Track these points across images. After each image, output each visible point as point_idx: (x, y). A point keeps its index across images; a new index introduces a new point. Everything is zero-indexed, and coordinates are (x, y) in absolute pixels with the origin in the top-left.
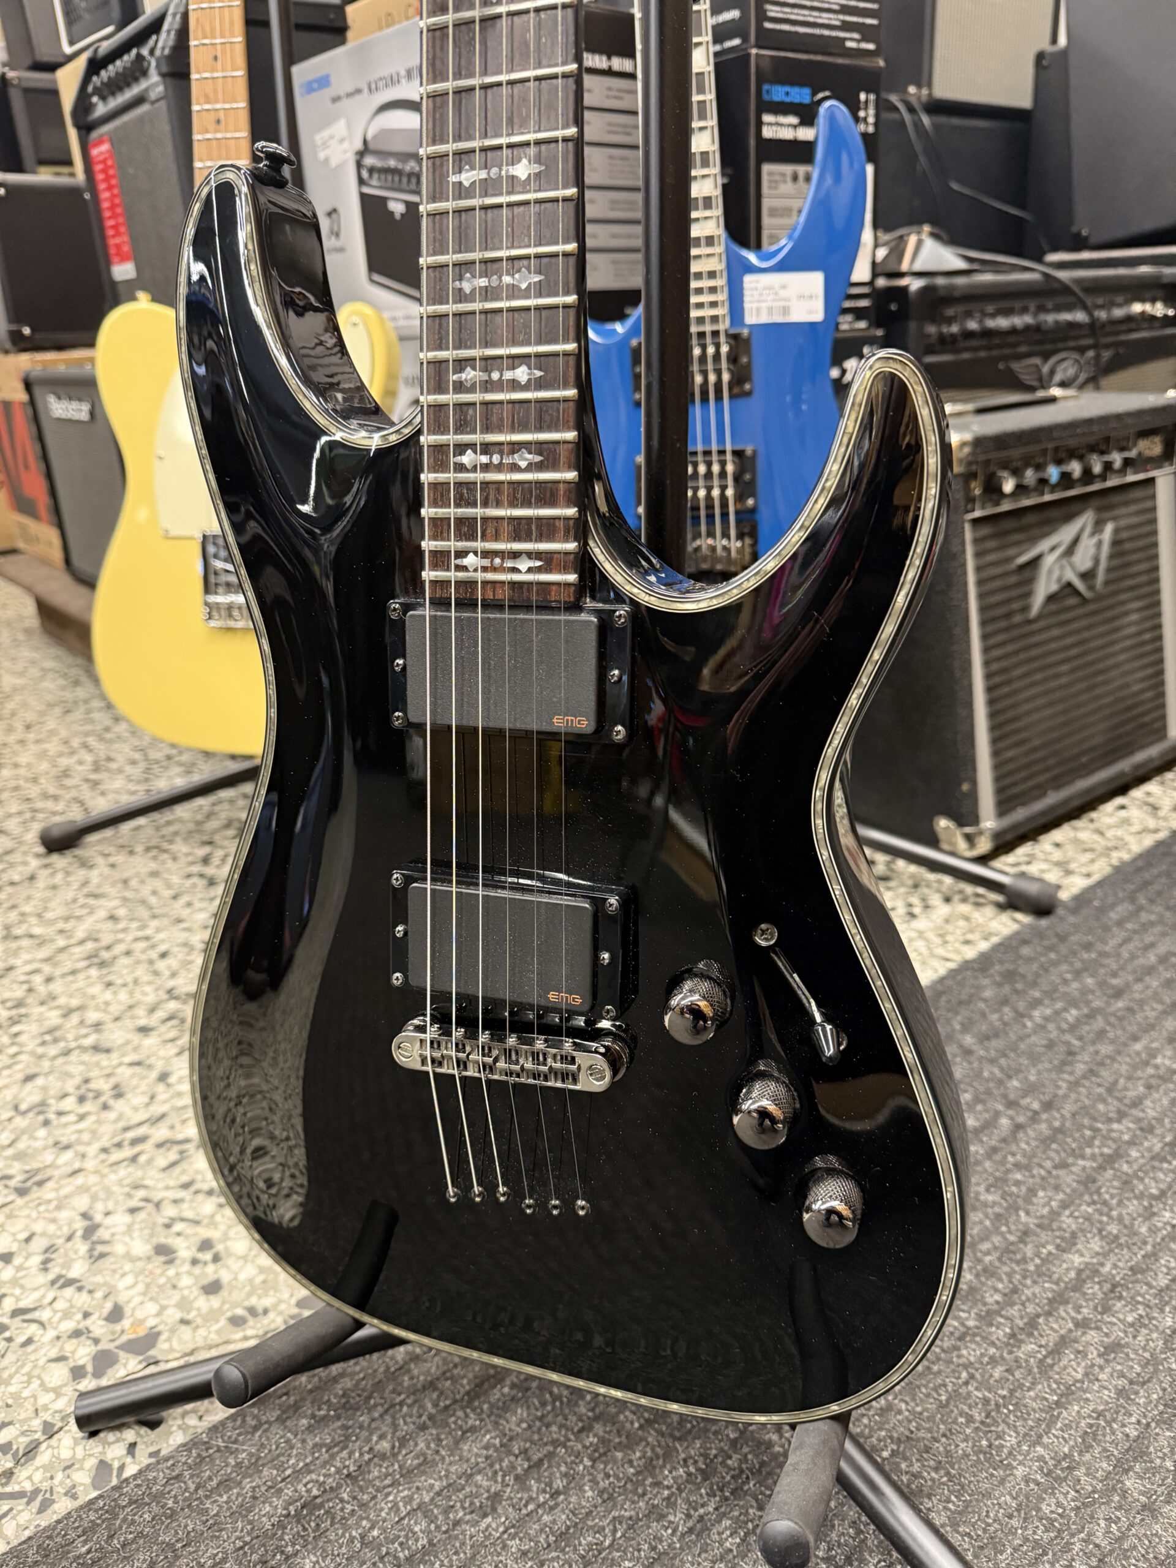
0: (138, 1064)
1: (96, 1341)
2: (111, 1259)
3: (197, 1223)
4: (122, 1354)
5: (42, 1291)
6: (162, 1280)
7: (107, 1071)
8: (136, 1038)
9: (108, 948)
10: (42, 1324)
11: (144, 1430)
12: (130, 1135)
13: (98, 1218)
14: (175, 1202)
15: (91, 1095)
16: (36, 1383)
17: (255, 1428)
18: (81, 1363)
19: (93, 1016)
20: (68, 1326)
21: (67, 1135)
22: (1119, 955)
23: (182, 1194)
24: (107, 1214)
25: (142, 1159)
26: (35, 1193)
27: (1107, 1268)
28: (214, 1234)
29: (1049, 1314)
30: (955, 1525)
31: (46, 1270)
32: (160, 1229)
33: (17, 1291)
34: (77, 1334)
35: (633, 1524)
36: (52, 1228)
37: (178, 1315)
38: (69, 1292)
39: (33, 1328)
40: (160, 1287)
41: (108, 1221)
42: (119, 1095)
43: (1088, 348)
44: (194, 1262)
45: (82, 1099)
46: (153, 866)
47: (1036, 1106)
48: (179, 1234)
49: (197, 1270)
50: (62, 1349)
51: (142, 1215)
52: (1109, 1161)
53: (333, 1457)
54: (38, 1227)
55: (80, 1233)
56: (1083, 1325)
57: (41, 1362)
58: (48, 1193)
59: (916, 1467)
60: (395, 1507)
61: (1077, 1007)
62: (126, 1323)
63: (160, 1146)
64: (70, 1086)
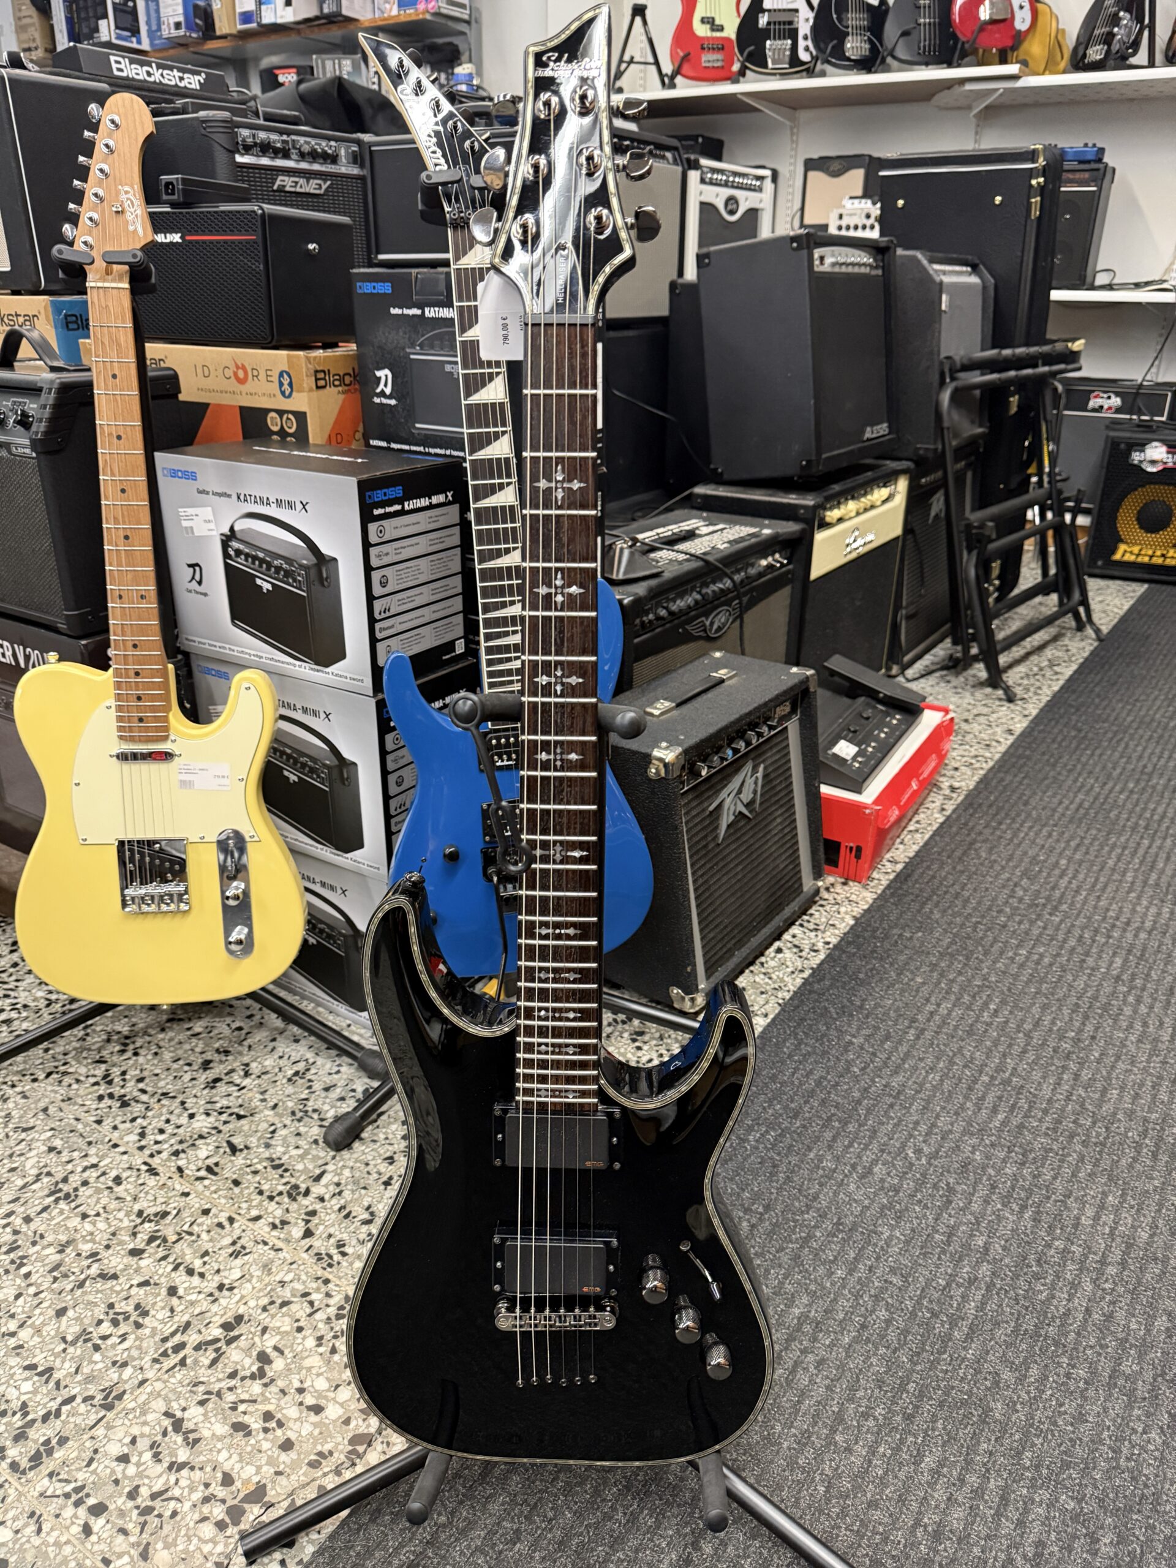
0: (146, 1283)
1: (223, 1501)
2: (203, 1443)
3: (255, 1401)
4: (246, 1506)
5: (165, 1477)
6: (249, 1449)
7: (124, 1294)
8: (133, 1261)
9: (65, 1180)
10: (178, 1499)
11: (285, 1550)
12: (169, 1344)
13: (179, 1414)
14: (230, 1389)
15: (120, 1317)
16: (195, 1541)
17: (359, 1530)
18: (220, 1518)
19: (86, 1248)
20: (197, 1496)
21: (119, 1353)
23: (232, 1383)
24: (184, 1409)
25: (188, 1361)
26: (119, 1406)
27: (813, 1313)
28: (271, 1407)
29: (786, 1349)
30: (758, 1482)
31: (160, 1461)
32: (229, 1412)
33: (146, 1481)
34: (206, 1500)
35: (597, 1526)
36: (146, 1430)
37: (272, 1471)
38: (185, 1472)
39: (172, 1504)
40: (249, 1453)
41: (187, 1415)
42: (145, 1314)
44: (266, 1430)
45: (115, 1323)
46: (62, 1091)
47: (761, 1209)
48: (245, 1413)
49: (270, 1436)
50: (201, 1512)
51: (210, 1405)
52: (806, 1241)
53: (414, 1534)
54: (136, 1430)
55: (170, 1428)
56: (804, 1351)
57: (192, 1524)
58: (128, 1402)
59: (734, 1456)
60: (462, 1553)
62: (238, 1484)
63: (197, 1348)
64: (99, 1312)
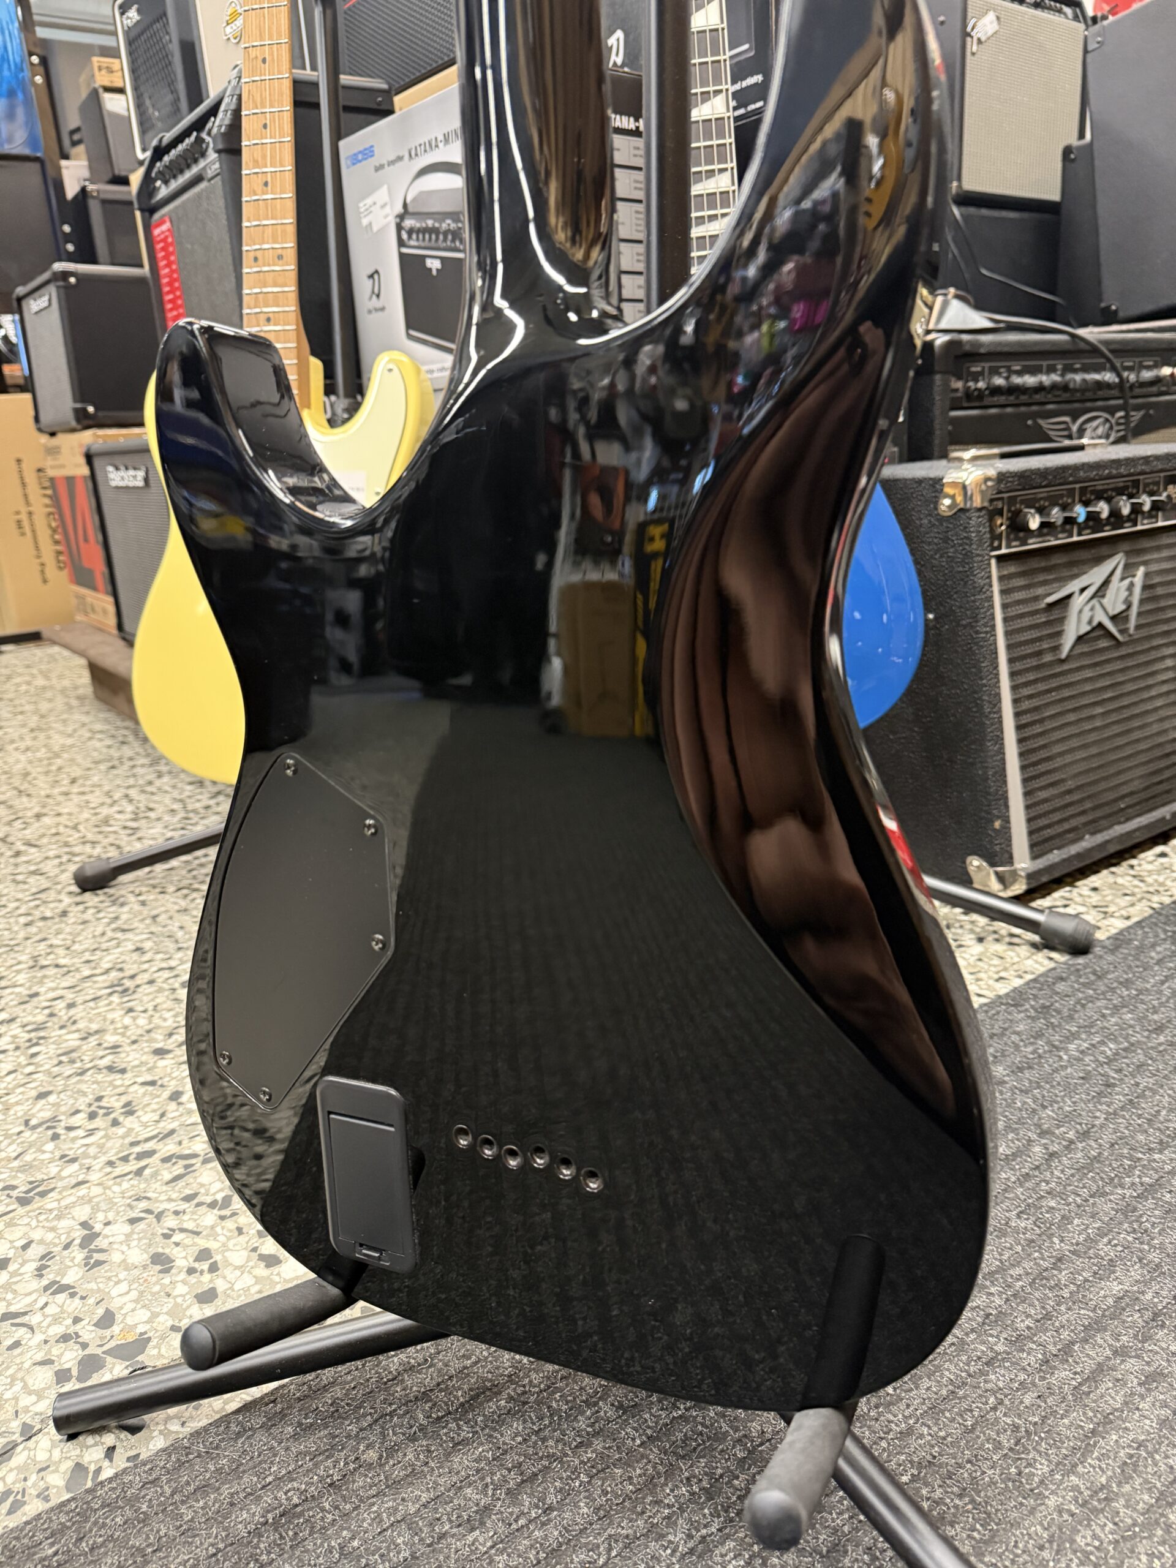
0: (152, 1083)
1: (84, 1346)
2: (106, 1267)
3: (198, 1233)
4: (109, 1359)
5: (34, 1296)
6: (157, 1288)
7: (121, 1090)
8: (152, 1059)
9: (132, 977)
10: (32, 1329)
11: (124, 1435)
12: (137, 1149)
13: (98, 1227)
14: (176, 1213)
15: (101, 1112)
16: (19, 1385)
17: (239, 1435)
18: (66, 1366)
19: (110, 1039)
20: (58, 1330)
21: (73, 1148)
22: (1160, 992)
23: (184, 1206)
24: (107, 1224)
25: (147, 1172)
26: (38, 1203)
27: (1149, 1296)
28: (212, 1245)
29: (1085, 1341)
30: (980, 1555)
31: (41, 1276)
32: (159, 1239)
33: (10, 1296)
34: (65, 1338)
35: (630, 1542)
36: (50, 1236)
37: (170, 1323)
38: (61, 1297)
39: (22, 1331)
40: (153, 1294)
41: (107, 1230)
42: (131, 1113)
43: (1118, 408)
44: (191, 1271)
45: (92, 1116)
46: (183, 903)
47: (1071, 1135)
48: (177, 1244)
49: (193, 1279)
50: (49, 1352)
51: (142, 1226)
52: (1151, 1190)
53: (316, 1465)
54: (36, 1235)
55: (77, 1242)
56: (1121, 1353)
57: (26, 1365)
58: (50, 1202)
59: (938, 1494)
60: (378, 1517)
61: (1115, 1040)
62: (116, 1329)
63: (165, 1160)
64: (82, 1103)
